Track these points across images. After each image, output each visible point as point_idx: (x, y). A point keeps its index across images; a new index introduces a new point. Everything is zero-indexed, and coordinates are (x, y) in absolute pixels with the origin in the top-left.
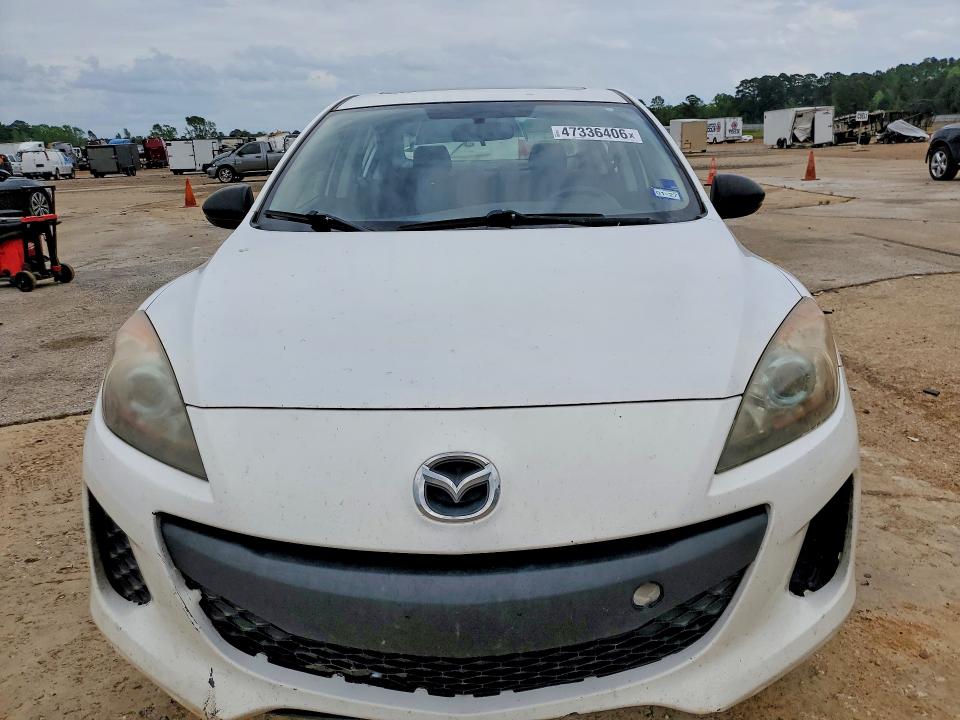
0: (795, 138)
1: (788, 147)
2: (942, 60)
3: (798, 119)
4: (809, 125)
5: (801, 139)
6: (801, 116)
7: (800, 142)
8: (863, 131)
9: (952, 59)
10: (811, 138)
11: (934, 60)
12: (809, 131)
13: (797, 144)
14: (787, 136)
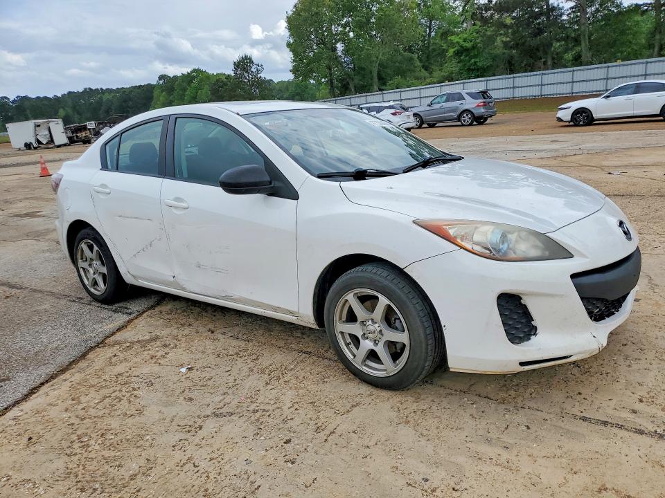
0: (39, 142)
1: (35, 148)
2: (95, 90)
3: (37, 129)
4: (47, 132)
5: (44, 142)
6: (39, 126)
7: (43, 144)
8: (84, 135)
9: (101, 89)
10: (52, 141)
11: (90, 89)
12: (48, 136)
13: (43, 146)
14: (33, 141)
